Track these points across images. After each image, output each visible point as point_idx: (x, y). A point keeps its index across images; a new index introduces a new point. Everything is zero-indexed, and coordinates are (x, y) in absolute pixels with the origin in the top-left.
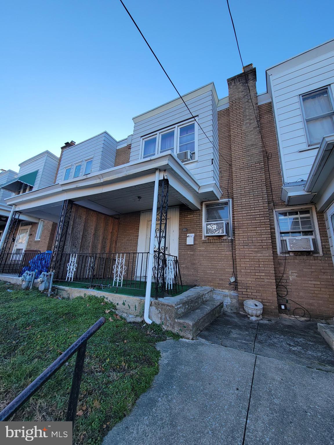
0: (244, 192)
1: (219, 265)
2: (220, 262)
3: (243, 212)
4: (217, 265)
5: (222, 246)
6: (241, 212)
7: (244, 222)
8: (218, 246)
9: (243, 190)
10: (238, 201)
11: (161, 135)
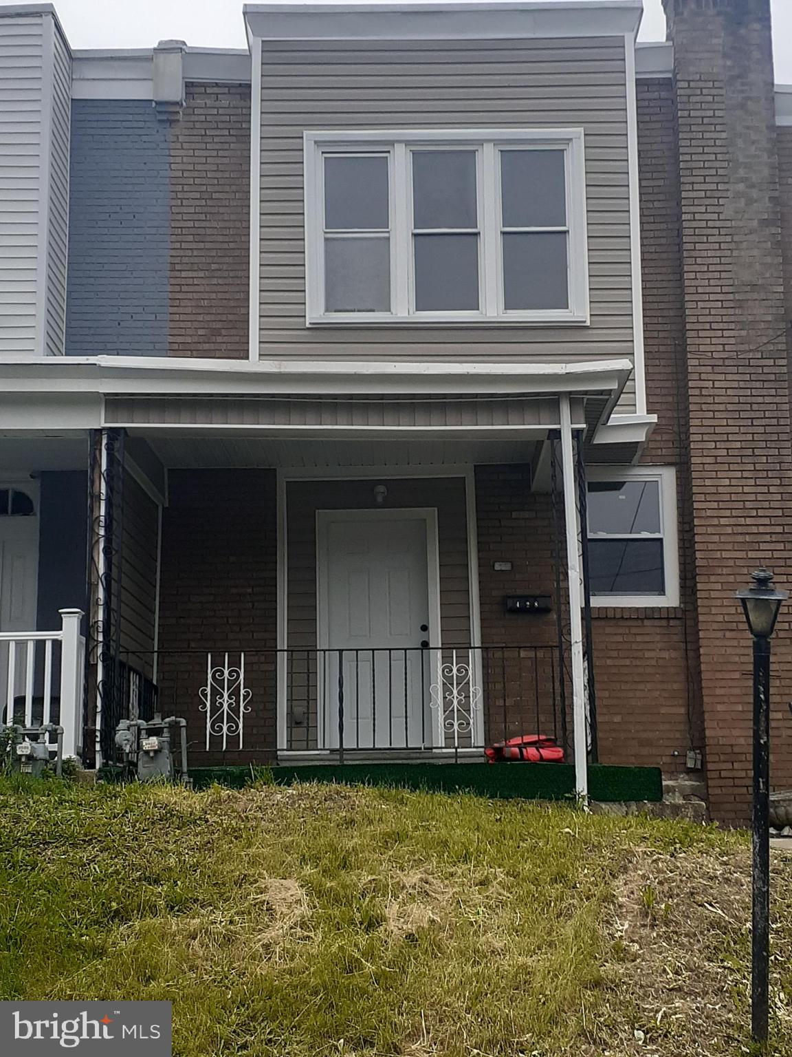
0: (724, 452)
1: (638, 694)
2: (641, 686)
3: (723, 521)
4: (631, 694)
5: (646, 630)
6: (715, 522)
7: (725, 555)
8: (634, 631)
9: (723, 445)
10: (708, 482)
11: (411, 151)
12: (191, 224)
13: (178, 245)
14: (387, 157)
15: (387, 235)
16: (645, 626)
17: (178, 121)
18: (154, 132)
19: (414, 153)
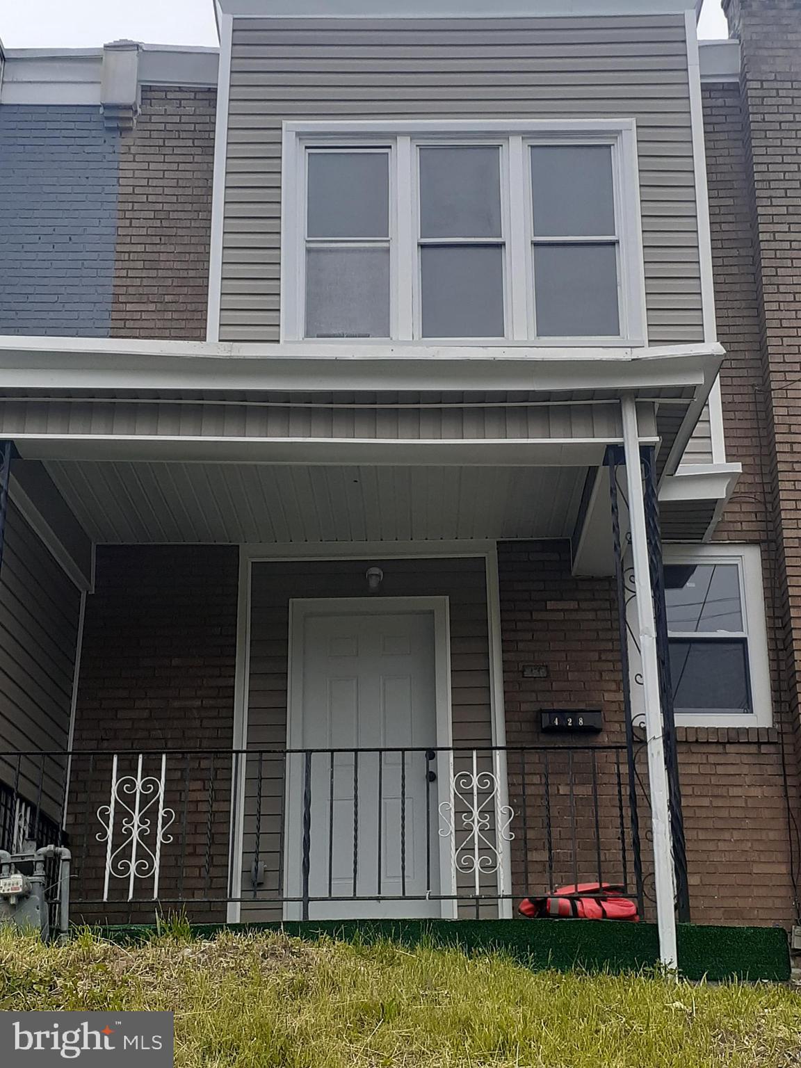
1: (722, 846)
2: (727, 836)
4: (711, 846)
5: (730, 759)
8: (712, 759)
11: (417, 146)
12: (140, 248)
13: (124, 273)
14: (387, 154)
15: (385, 245)
16: (727, 753)
17: (130, 129)
18: (101, 141)
19: (422, 148)
